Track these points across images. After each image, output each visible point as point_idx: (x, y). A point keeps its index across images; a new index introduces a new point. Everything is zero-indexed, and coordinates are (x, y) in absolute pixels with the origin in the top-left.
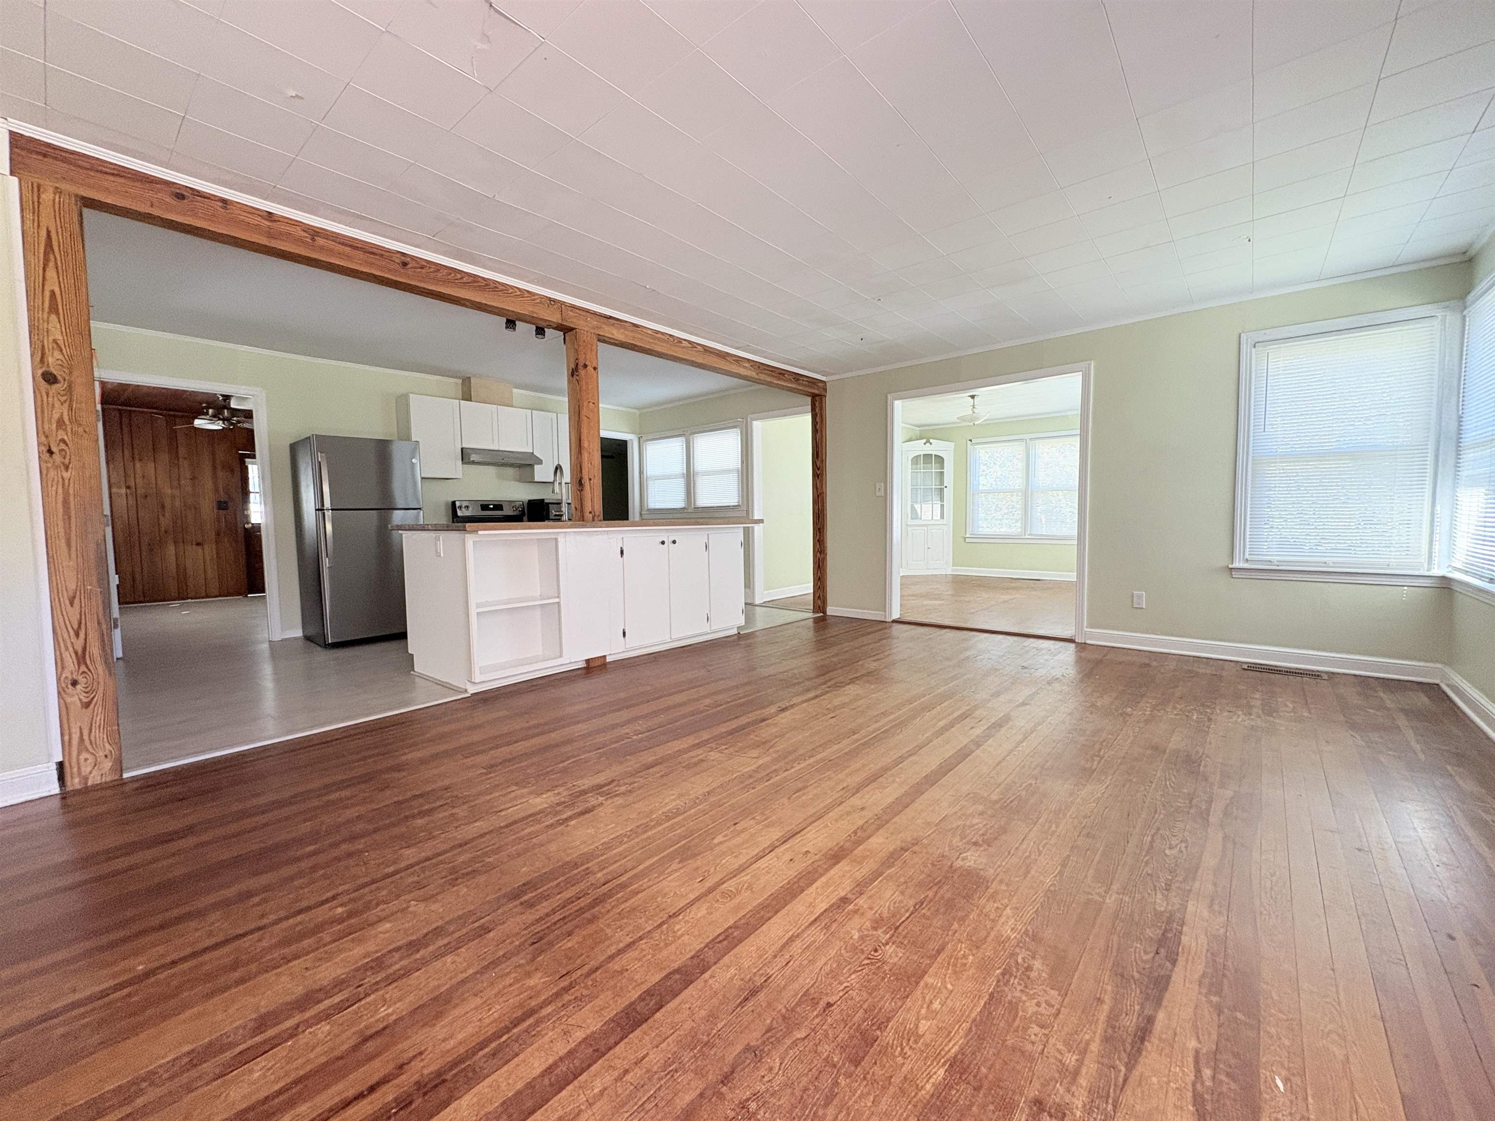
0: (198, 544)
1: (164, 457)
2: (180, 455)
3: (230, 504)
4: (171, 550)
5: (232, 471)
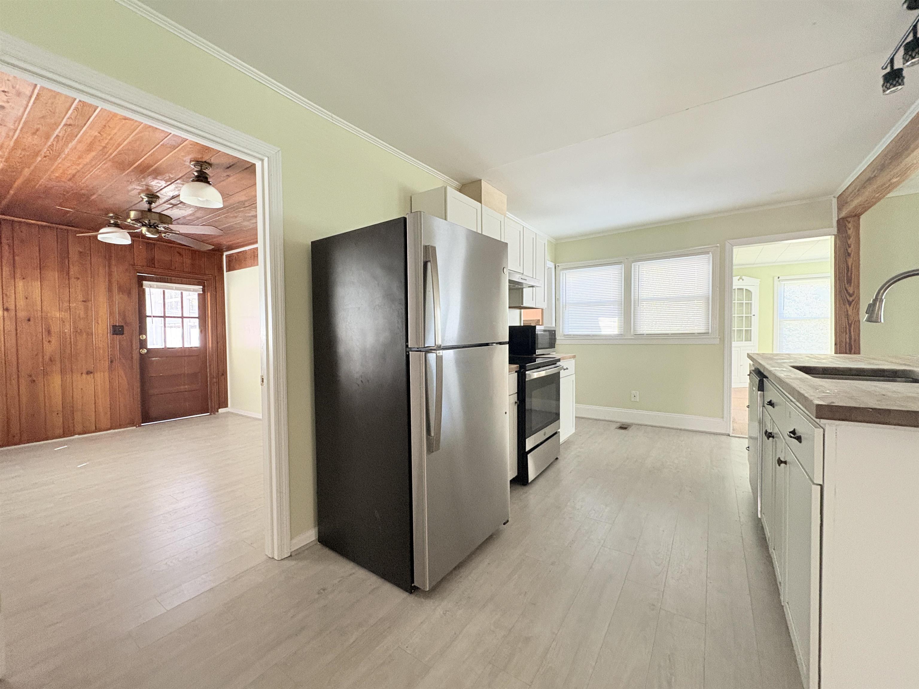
0: (88, 373)
2: (72, 275)
3: (126, 329)
5: (129, 293)
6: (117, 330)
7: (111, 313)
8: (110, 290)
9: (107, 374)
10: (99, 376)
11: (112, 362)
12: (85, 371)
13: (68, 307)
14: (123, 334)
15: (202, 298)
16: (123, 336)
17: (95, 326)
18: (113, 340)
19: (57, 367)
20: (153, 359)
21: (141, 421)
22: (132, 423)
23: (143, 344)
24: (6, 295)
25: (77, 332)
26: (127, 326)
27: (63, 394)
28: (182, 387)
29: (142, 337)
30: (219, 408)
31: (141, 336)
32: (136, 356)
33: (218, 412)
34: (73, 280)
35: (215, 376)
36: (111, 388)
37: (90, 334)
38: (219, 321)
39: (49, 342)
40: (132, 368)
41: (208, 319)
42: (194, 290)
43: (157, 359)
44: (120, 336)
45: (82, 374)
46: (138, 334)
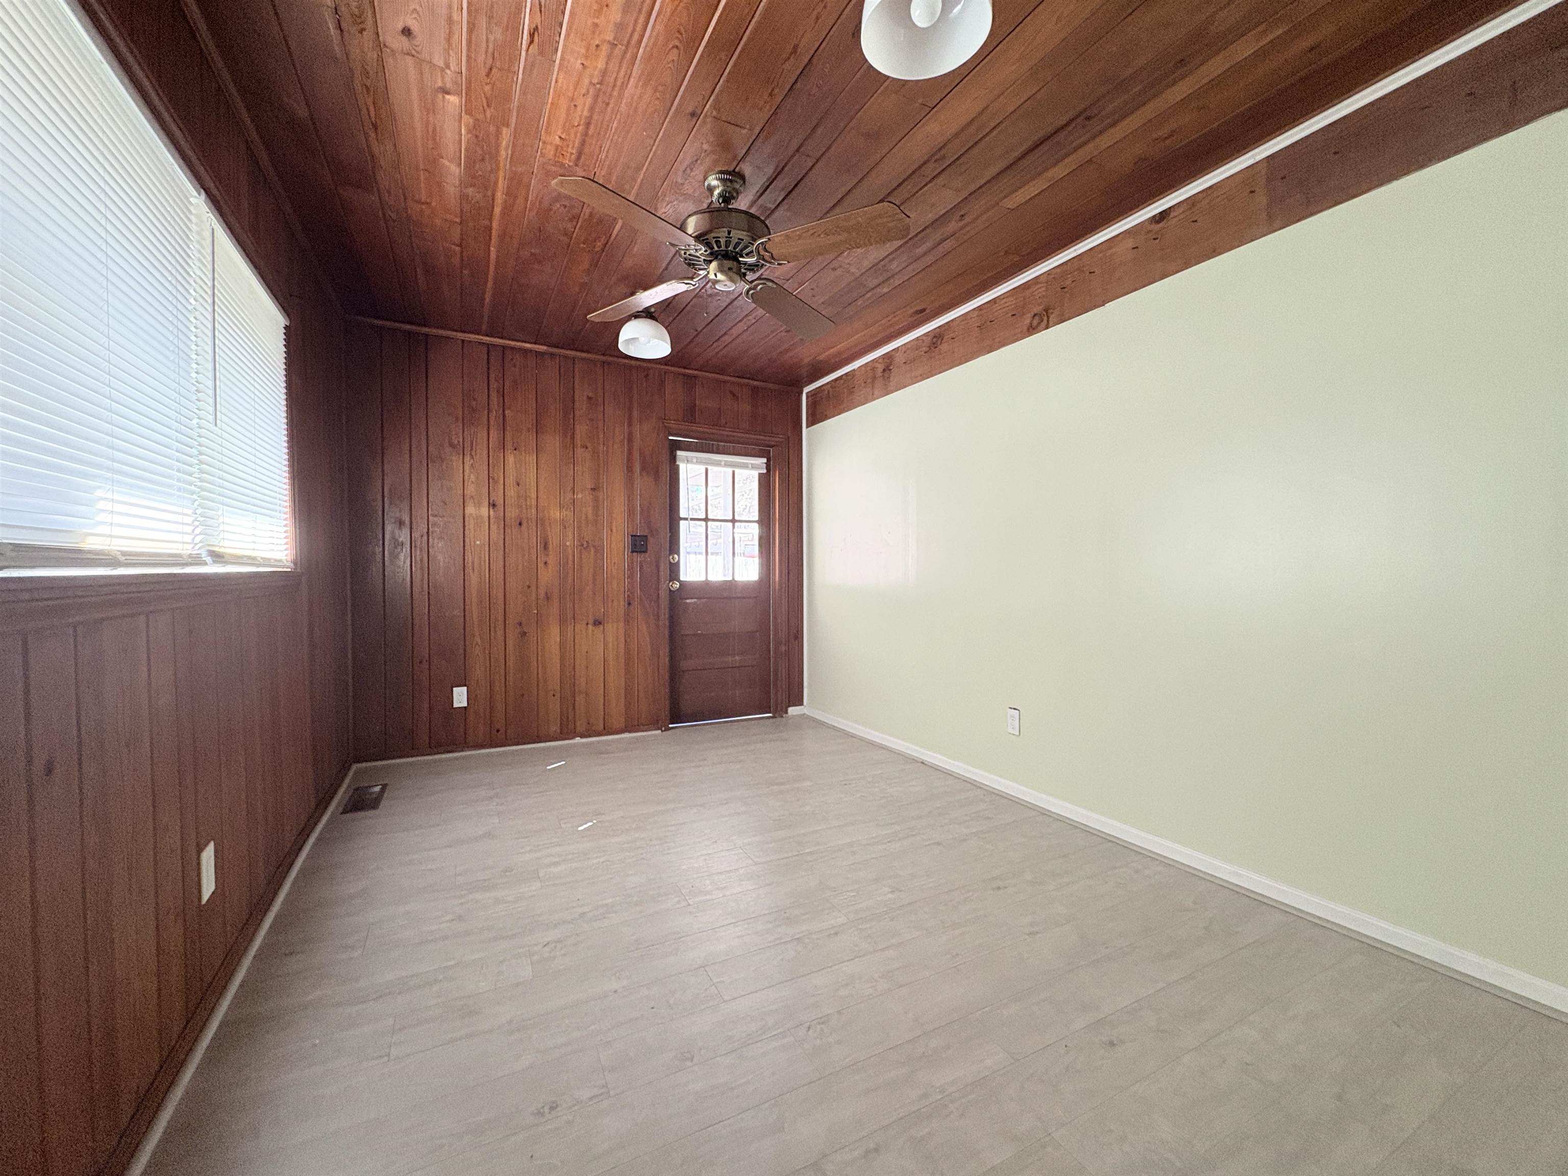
0: (597, 623)
1: (553, 442)
2: (578, 442)
3: (651, 540)
4: (554, 633)
5: (657, 476)
6: (638, 544)
7: (631, 512)
8: (630, 469)
9: (621, 624)
10: (610, 628)
11: (629, 604)
12: (591, 621)
13: (572, 501)
14: (645, 552)
15: (765, 483)
16: (647, 555)
17: (607, 536)
18: (631, 563)
19: (554, 609)
20: (688, 601)
21: (668, 721)
22: (656, 723)
23: (674, 570)
24: (493, 479)
25: (584, 546)
26: (653, 535)
27: (562, 659)
28: (730, 659)
29: (673, 558)
30: (789, 706)
31: (671, 557)
32: (663, 594)
33: (786, 712)
34: (579, 451)
35: (784, 642)
36: (628, 651)
37: (599, 550)
38: (793, 525)
39: (546, 563)
40: (658, 617)
41: (774, 525)
42: (754, 467)
43: (693, 601)
44: (643, 555)
45: (587, 624)
46: (668, 552)
